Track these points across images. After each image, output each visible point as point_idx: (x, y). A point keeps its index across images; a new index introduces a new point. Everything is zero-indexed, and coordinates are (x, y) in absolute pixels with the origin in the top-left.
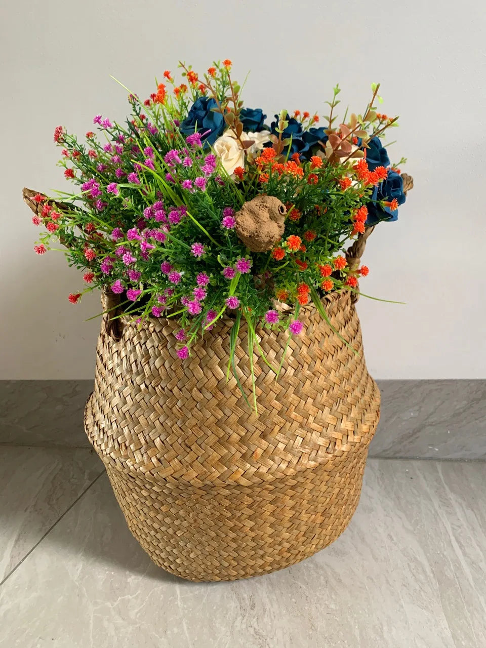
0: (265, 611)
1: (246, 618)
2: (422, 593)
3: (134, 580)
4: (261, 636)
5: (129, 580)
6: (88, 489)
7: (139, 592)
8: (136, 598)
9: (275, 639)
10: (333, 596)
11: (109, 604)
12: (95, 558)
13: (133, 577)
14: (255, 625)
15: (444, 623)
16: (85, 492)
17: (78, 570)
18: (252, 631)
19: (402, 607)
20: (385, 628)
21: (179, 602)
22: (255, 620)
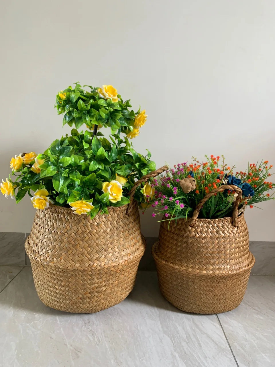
0: (94, 323)
1: (86, 326)
2: (153, 316)
3: (38, 316)
4: (92, 331)
5: (36, 316)
6: (10, 282)
7: (41, 320)
8: (40, 322)
9: (98, 332)
10: (120, 318)
11: (28, 324)
12: (18, 309)
13: (37, 315)
14: (90, 328)
15: (159, 324)
16: (9, 284)
17: (11, 313)
18: (89, 330)
19: (145, 320)
20: (139, 327)
21: (58, 322)
22: (90, 326)
